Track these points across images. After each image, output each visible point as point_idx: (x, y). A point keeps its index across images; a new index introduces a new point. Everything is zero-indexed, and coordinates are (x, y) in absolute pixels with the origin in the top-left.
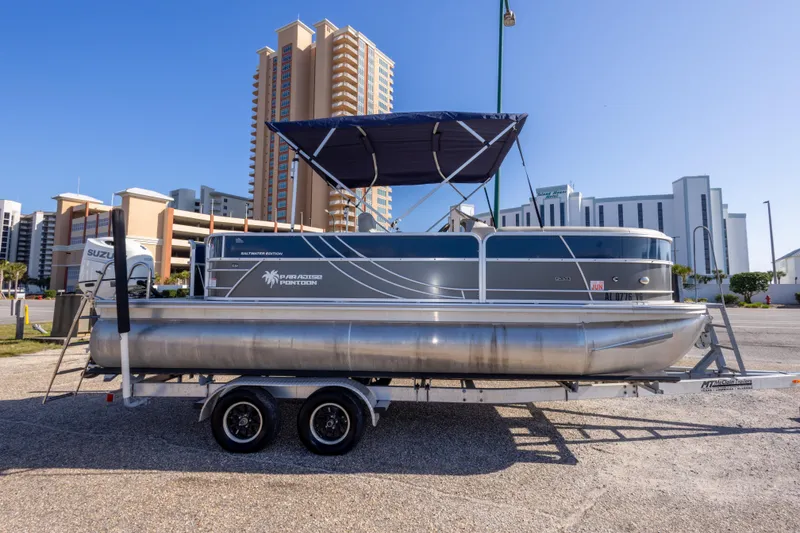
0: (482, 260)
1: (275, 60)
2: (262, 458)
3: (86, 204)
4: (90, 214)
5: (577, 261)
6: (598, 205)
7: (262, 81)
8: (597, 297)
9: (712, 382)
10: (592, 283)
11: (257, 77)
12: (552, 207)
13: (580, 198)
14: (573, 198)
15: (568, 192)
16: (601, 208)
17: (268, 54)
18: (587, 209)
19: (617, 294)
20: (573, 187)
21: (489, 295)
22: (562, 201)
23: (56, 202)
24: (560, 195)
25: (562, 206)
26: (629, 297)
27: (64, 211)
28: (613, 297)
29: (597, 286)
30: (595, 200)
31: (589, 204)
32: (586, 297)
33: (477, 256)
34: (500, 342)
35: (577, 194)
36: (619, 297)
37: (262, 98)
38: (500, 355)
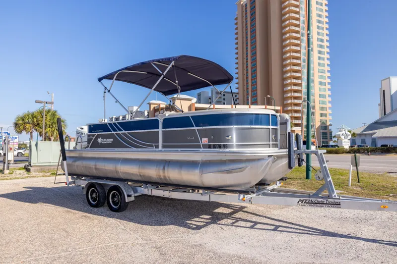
0: (160, 130)
1: (246, 5)
2: (96, 209)
3: (159, 105)
4: (161, 110)
5: (196, 128)
7: (240, 21)
8: (205, 146)
9: (306, 200)
10: (203, 139)
11: (236, 19)
17: (242, 3)
19: (214, 145)
21: (164, 147)
23: (148, 105)
26: (220, 147)
27: (152, 109)
28: (212, 147)
29: (205, 141)
32: (199, 147)
33: (158, 128)
34: (166, 168)
36: (214, 147)
37: (240, 31)
38: (166, 175)
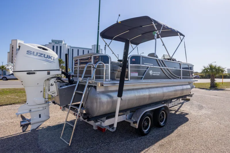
0: (182, 69)
6: (72, 49)
10: (191, 75)
12: (57, 47)
13: (67, 45)
14: (65, 45)
15: (63, 43)
16: (73, 50)
18: (68, 49)
20: (64, 41)
22: (61, 45)
24: (60, 43)
25: (61, 47)
30: (71, 47)
31: (69, 48)
32: (190, 78)
35: (66, 44)
